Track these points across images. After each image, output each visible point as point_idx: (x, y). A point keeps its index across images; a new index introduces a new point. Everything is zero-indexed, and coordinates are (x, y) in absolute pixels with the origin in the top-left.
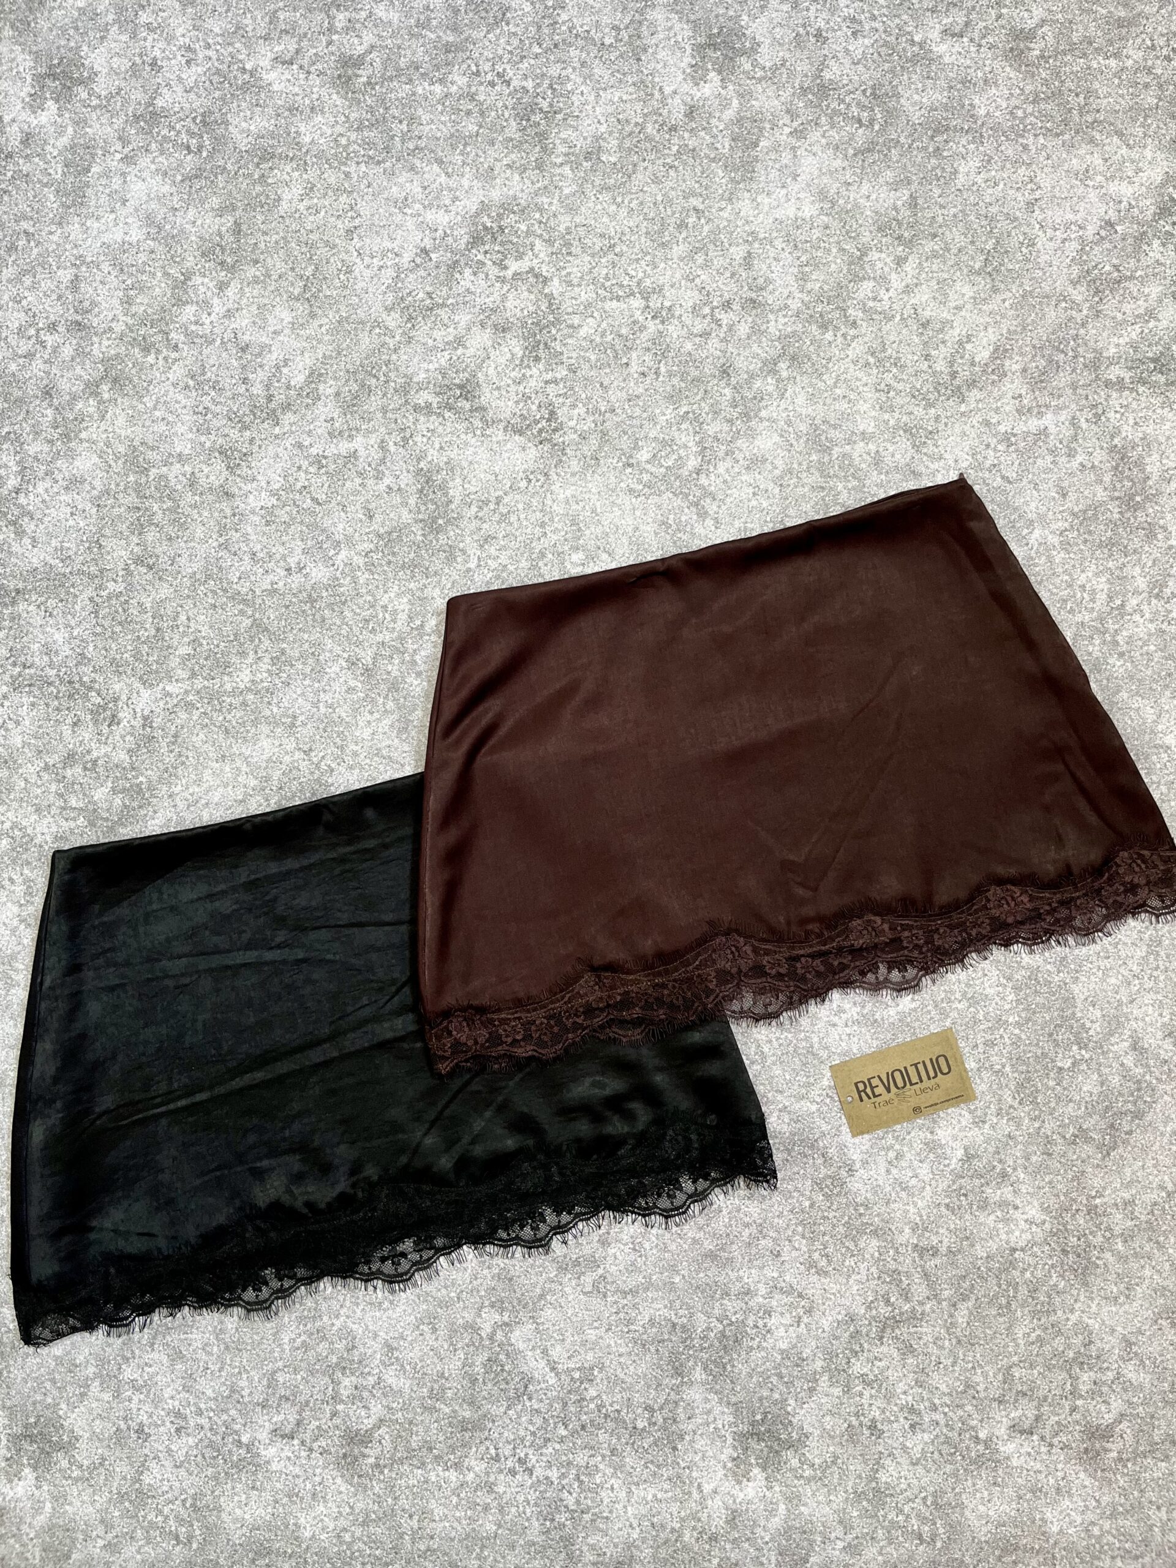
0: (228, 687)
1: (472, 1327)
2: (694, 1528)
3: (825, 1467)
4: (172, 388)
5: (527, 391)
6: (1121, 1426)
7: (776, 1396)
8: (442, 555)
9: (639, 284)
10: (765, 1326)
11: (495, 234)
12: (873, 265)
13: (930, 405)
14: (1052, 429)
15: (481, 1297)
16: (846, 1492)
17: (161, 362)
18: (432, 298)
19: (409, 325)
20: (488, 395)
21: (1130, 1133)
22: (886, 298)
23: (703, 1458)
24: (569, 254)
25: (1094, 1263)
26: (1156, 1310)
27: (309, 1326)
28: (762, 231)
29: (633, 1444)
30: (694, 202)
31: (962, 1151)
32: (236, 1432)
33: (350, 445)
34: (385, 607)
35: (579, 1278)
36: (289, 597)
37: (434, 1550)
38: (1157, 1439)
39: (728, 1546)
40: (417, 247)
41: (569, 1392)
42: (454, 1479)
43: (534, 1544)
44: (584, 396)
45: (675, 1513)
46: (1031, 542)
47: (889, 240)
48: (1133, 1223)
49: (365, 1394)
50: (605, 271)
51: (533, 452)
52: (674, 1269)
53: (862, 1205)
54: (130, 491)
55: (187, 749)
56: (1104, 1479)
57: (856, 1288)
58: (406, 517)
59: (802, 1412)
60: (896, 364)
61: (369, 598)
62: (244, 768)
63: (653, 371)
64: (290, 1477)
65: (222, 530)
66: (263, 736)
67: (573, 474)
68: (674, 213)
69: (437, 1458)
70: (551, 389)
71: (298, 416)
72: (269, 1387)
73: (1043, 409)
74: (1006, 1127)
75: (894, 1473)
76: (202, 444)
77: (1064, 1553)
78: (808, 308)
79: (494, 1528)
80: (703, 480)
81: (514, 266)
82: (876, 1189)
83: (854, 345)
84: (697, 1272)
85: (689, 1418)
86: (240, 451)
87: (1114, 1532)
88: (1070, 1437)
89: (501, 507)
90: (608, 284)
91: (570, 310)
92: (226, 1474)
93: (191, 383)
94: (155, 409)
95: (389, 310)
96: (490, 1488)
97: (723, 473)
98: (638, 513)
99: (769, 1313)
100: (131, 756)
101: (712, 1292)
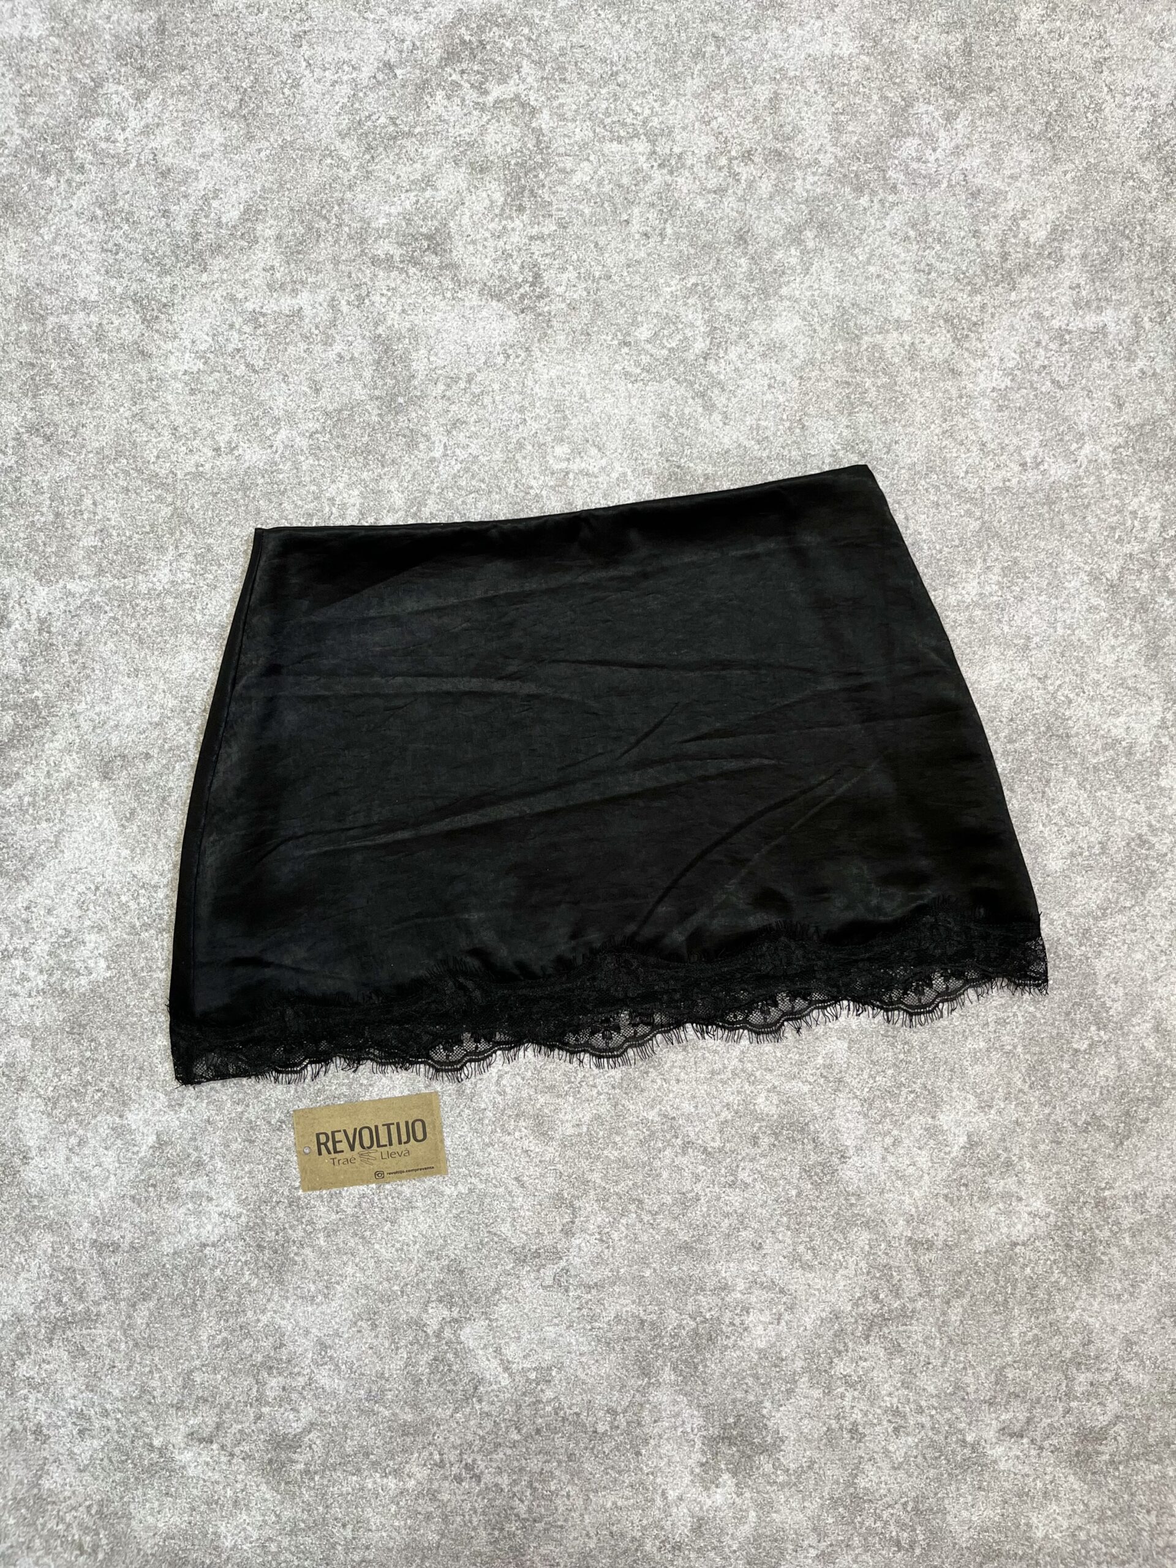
0: (143, 588)
1: (416, 1324)
2: (656, 1537)
3: (800, 1472)
4: (75, 219)
5: (508, 247)
6: (1115, 1429)
7: (751, 1398)
8: (402, 440)
9: (645, 122)
10: (742, 1324)
11: (475, 49)
12: (918, 117)
13: (975, 291)
14: (1112, 328)
15: (427, 1291)
16: (822, 1498)
17: (63, 186)
18: (395, 124)
19: (368, 157)
20: (462, 250)
21: (1146, 1121)
22: (932, 159)
23: (669, 1464)
24: (563, 80)
25: (1099, 1259)
26: (1161, 1308)
27: (231, 1321)
28: (792, 67)
29: (592, 1449)
30: (713, 27)
31: (966, 1138)
32: (147, 1435)
33: (294, 301)
34: (332, 500)
35: (538, 1271)
36: (216, 483)
37: (370, 1561)
38: (1151, 1441)
39: (693, 1555)
40: (379, 60)
41: (524, 1394)
42: (393, 1486)
43: (480, 1554)
44: (575, 257)
45: (636, 1522)
46: (1080, 458)
47: (938, 90)
48: (1143, 1217)
49: (294, 1396)
50: (604, 104)
51: (512, 322)
52: (644, 1262)
53: (853, 1194)
54: (22, 343)
55: (93, 660)
56: (1093, 1482)
57: (842, 1283)
58: (360, 392)
59: (778, 1415)
60: (939, 240)
61: (313, 488)
62: (161, 686)
63: (657, 231)
64: (208, 1484)
65: (137, 397)
66: (183, 649)
67: (560, 351)
68: (689, 39)
69: (375, 1464)
70: (537, 248)
71: (230, 261)
72: (184, 1387)
73: (1103, 304)
74: (1013, 1112)
75: (874, 1478)
76: (112, 290)
77: (1048, 1559)
78: (841, 166)
79: (437, 1538)
80: (712, 367)
81: (496, 92)
82: (870, 1178)
83: (893, 213)
84: (670, 1265)
85: (655, 1421)
86: (159, 301)
87: (1101, 1537)
88: (1061, 1439)
89: (473, 386)
90: (608, 121)
91: (562, 150)
92: (136, 1479)
93: (99, 212)
94: (54, 242)
95: (343, 135)
96: (433, 1495)
97: (735, 359)
98: (634, 402)
99: (747, 1310)
100: (24, 666)
101: (684, 1287)
